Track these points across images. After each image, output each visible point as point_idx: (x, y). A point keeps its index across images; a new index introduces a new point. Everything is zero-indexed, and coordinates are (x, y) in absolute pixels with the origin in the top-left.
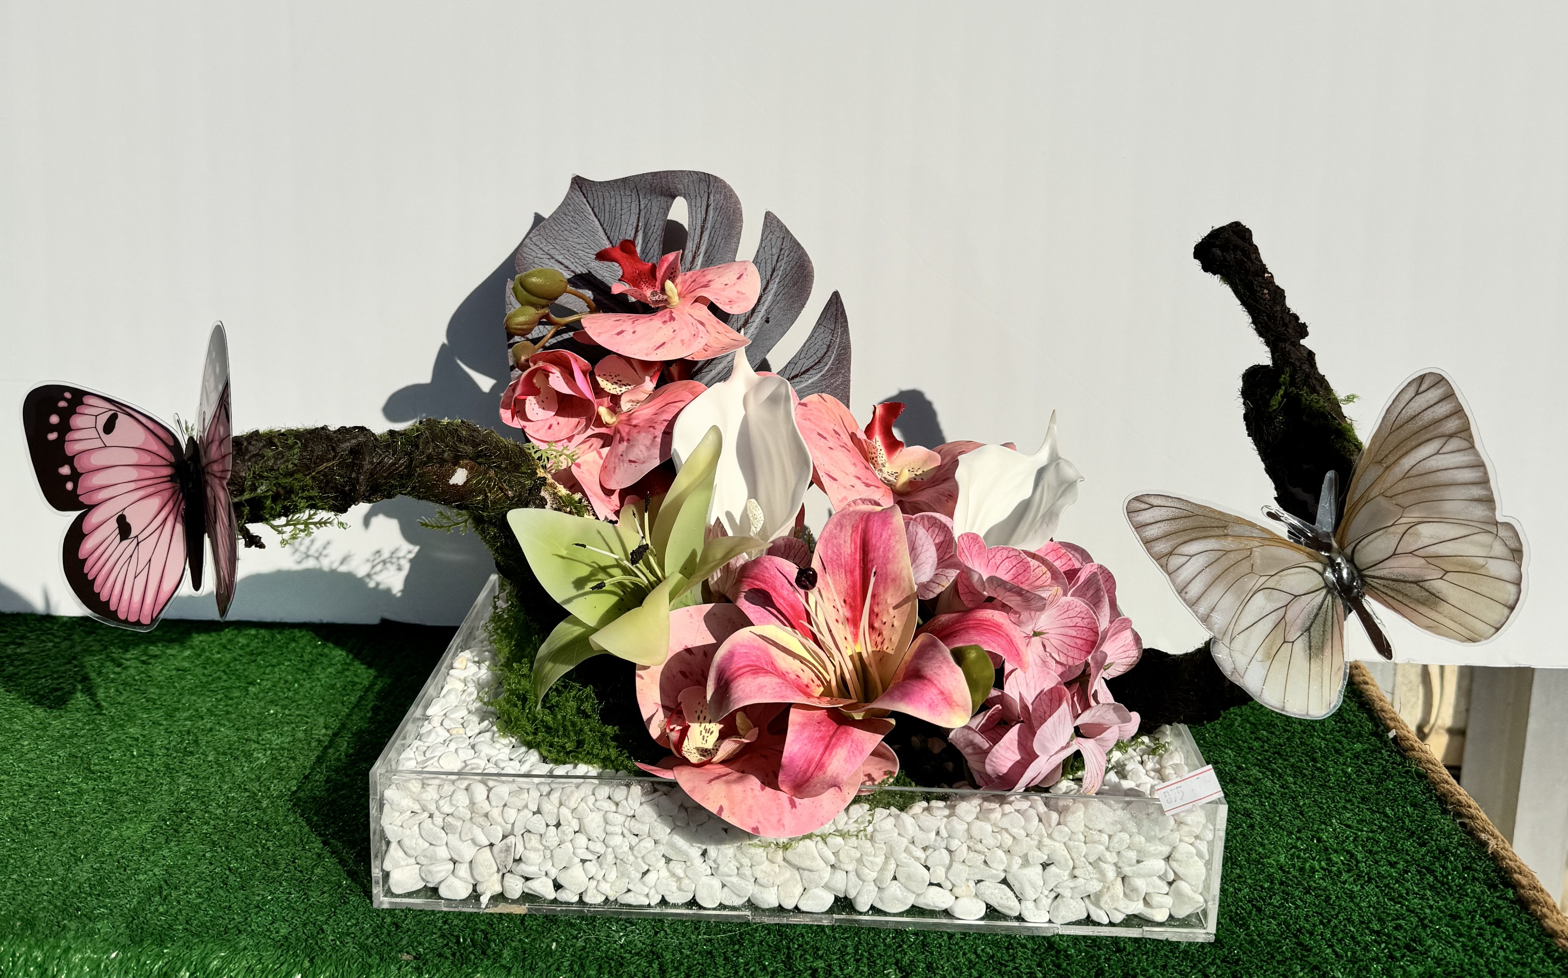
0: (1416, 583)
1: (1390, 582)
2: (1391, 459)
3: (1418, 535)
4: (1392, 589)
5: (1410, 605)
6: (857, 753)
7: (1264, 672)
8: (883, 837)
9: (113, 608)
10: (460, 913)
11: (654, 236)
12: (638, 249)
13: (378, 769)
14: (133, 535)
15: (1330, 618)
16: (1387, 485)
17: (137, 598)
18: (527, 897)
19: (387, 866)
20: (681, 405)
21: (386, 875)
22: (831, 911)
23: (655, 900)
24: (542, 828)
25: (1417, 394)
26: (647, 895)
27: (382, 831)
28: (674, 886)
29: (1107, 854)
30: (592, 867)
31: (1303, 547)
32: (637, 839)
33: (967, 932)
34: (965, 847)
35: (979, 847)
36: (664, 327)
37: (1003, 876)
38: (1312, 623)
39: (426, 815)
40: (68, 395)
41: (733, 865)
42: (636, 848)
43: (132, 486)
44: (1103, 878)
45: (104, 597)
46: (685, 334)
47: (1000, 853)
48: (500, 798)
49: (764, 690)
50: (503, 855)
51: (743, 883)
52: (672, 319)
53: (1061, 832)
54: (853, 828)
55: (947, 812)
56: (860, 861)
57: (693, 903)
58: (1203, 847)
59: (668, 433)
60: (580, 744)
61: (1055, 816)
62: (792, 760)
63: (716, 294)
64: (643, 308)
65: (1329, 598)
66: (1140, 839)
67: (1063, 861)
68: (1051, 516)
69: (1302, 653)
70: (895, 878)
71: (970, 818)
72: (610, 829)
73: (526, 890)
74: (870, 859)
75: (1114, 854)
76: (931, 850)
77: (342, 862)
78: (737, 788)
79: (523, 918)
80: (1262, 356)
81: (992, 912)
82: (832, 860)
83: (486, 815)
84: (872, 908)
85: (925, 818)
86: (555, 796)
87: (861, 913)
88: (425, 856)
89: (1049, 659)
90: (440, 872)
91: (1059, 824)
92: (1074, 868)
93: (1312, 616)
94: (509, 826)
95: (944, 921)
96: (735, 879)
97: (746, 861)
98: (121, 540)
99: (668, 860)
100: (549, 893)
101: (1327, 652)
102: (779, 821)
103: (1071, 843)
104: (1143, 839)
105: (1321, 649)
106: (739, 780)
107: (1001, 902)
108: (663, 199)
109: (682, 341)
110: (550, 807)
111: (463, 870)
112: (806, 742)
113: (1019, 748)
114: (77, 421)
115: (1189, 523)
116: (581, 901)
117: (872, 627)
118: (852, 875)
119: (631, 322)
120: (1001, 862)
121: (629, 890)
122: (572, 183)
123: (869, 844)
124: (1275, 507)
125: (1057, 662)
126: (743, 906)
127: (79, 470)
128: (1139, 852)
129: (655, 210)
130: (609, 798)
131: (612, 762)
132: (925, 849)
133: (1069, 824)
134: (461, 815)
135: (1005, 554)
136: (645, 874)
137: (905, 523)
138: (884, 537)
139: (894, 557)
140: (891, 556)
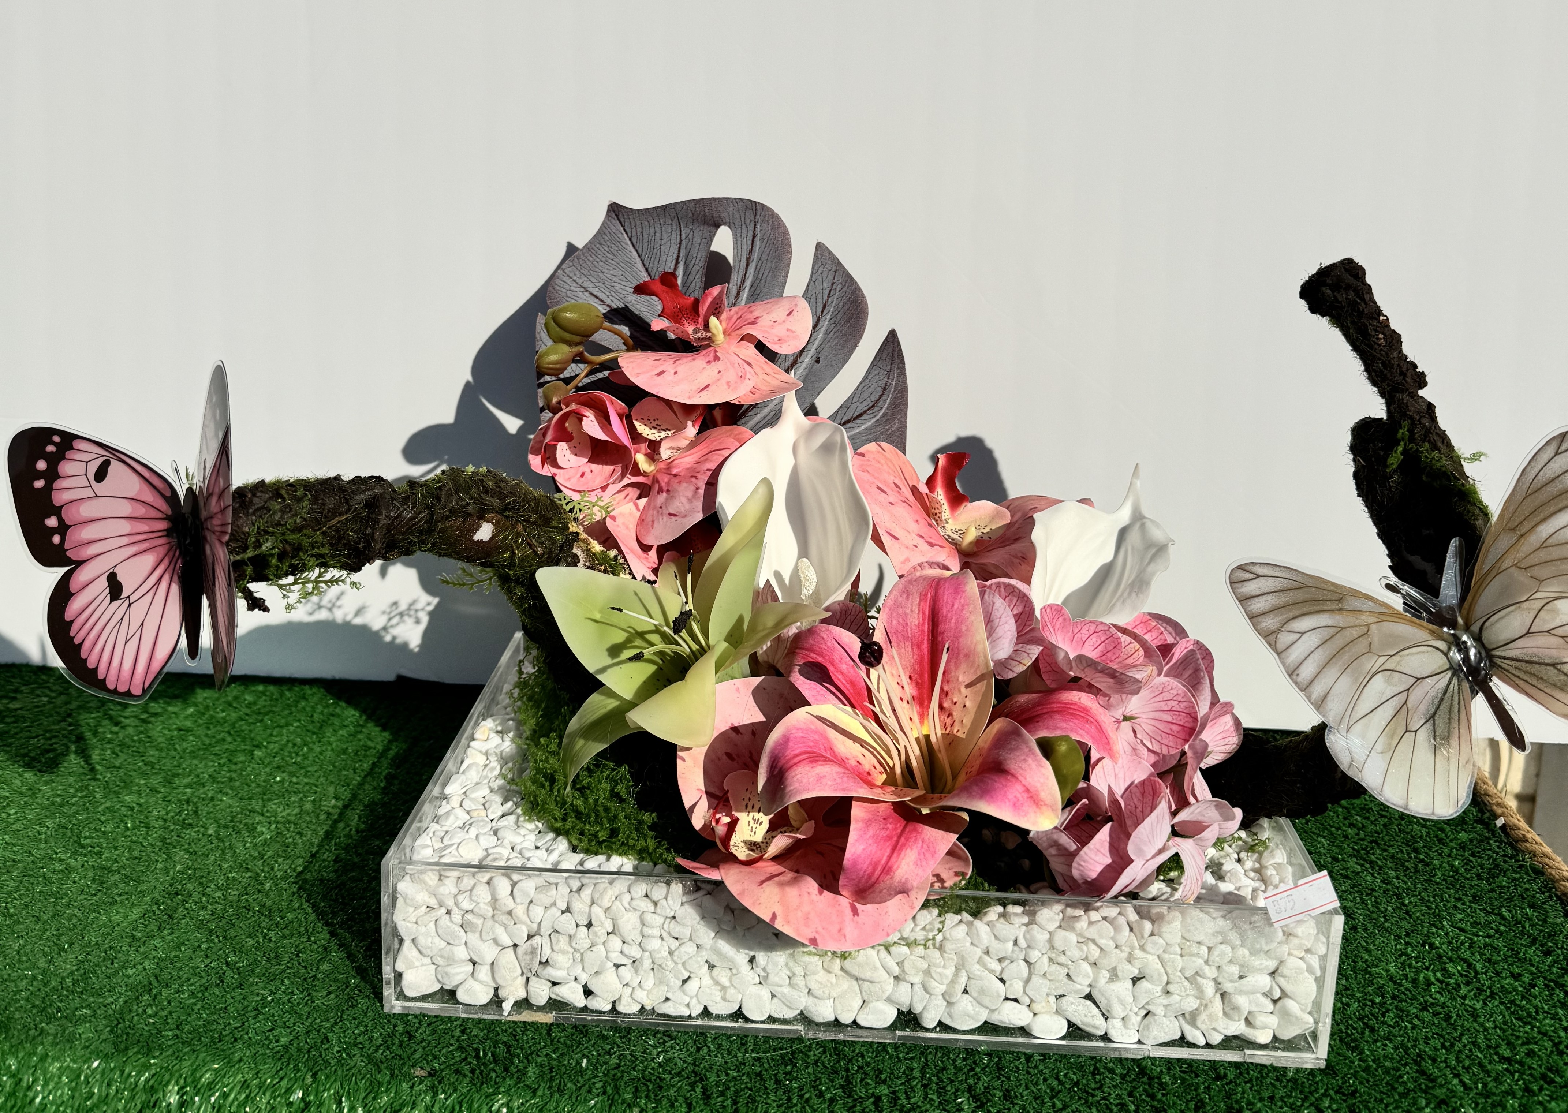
0: (1553, 665)
1: (1523, 664)
2: (1527, 526)
3: (1556, 612)
4: (1525, 672)
5: (1546, 690)
6: (928, 855)
7: (1385, 766)
8: (954, 946)
9: (101, 676)
10: (480, 1021)
11: (696, 268)
12: (679, 282)
13: (391, 860)
14: (124, 595)
15: (1456, 703)
16: (1521, 555)
17: (127, 665)
18: (555, 1004)
19: (400, 967)
20: (726, 453)
21: (399, 976)
22: (893, 1027)
23: (697, 1010)
24: (572, 929)
25: (1557, 454)
26: (688, 1005)
27: (395, 928)
28: (717, 995)
29: (1206, 969)
30: (626, 973)
31: (1425, 623)
32: (677, 943)
33: (1046, 1053)
34: (1045, 959)
35: (1062, 959)
36: (708, 367)
37: (1087, 990)
38: (1438, 708)
39: (443, 911)
40: (57, 439)
41: (785, 973)
42: (676, 953)
43: (125, 540)
44: (1200, 993)
45: (91, 664)
46: (731, 375)
47: (1085, 966)
48: (526, 894)
49: (824, 781)
50: (528, 957)
51: (795, 994)
52: (717, 358)
53: (1155, 944)
54: (920, 936)
55: (1026, 919)
56: (927, 972)
57: (738, 1015)
58: (1315, 962)
59: (712, 484)
60: (614, 833)
61: (1148, 926)
62: (855, 863)
63: (765, 332)
64: (683, 346)
65: (1455, 681)
66: (1242, 953)
67: (1155, 976)
68: (1140, 584)
69: (1426, 744)
70: (965, 991)
71: (1053, 926)
72: (647, 931)
73: (553, 997)
74: (939, 970)
75: (1214, 969)
76: (1007, 962)
77: (350, 956)
78: (792, 892)
79: (550, 1027)
80: (1377, 409)
81: (1075, 1031)
82: (896, 970)
83: (510, 913)
84: (940, 1024)
85: (1002, 927)
86: (586, 893)
87: (927, 1030)
88: (441, 956)
89: (1140, 747)
90: (458, 974)
91: (1152, 934)
92: (1168, 983)
93: (1436, 702)
94: (535, 926)
95: (1021, 1040)
96: (786, 990)
97: (799, 970)
98: (112, 600)
99: (711, 967)
100: (580, 1001)
101: (1454, 742)
102: (840, 931)
103: (1166, 956)
104: (1247, 952)
105: (1447, 738)
106: (794, 881)
107: (1086, 1020)
108: (706, 228)
109: (728, 383)
110: (580, 905)
111: (483, 972)
112: (870, 841)
113: (1110, 851)
114: (66, 468)
115: (1300, 595)
116: (614, 1009)
117: (941, 707)
118: (918, 988)
119: (672, 361)
120: (1087, 976)
121: (667, 999)
122: (609, 211)
123: (937, 953)
124: (1393, 580)
125: (1149, 750)
126: (795, 1019)
127: (68, 523)
128: (1242, 966)
129: (697, 240)
130: (647, 896)
131: (650, 854)
132: (1000, 960)
133: (1164, 935)
134: (482, 913)
135: (1093, 628)
136: (685, 982)
137: (980, 592)
138: (956, 606)
139: (968, 630)
140: (964, 628)
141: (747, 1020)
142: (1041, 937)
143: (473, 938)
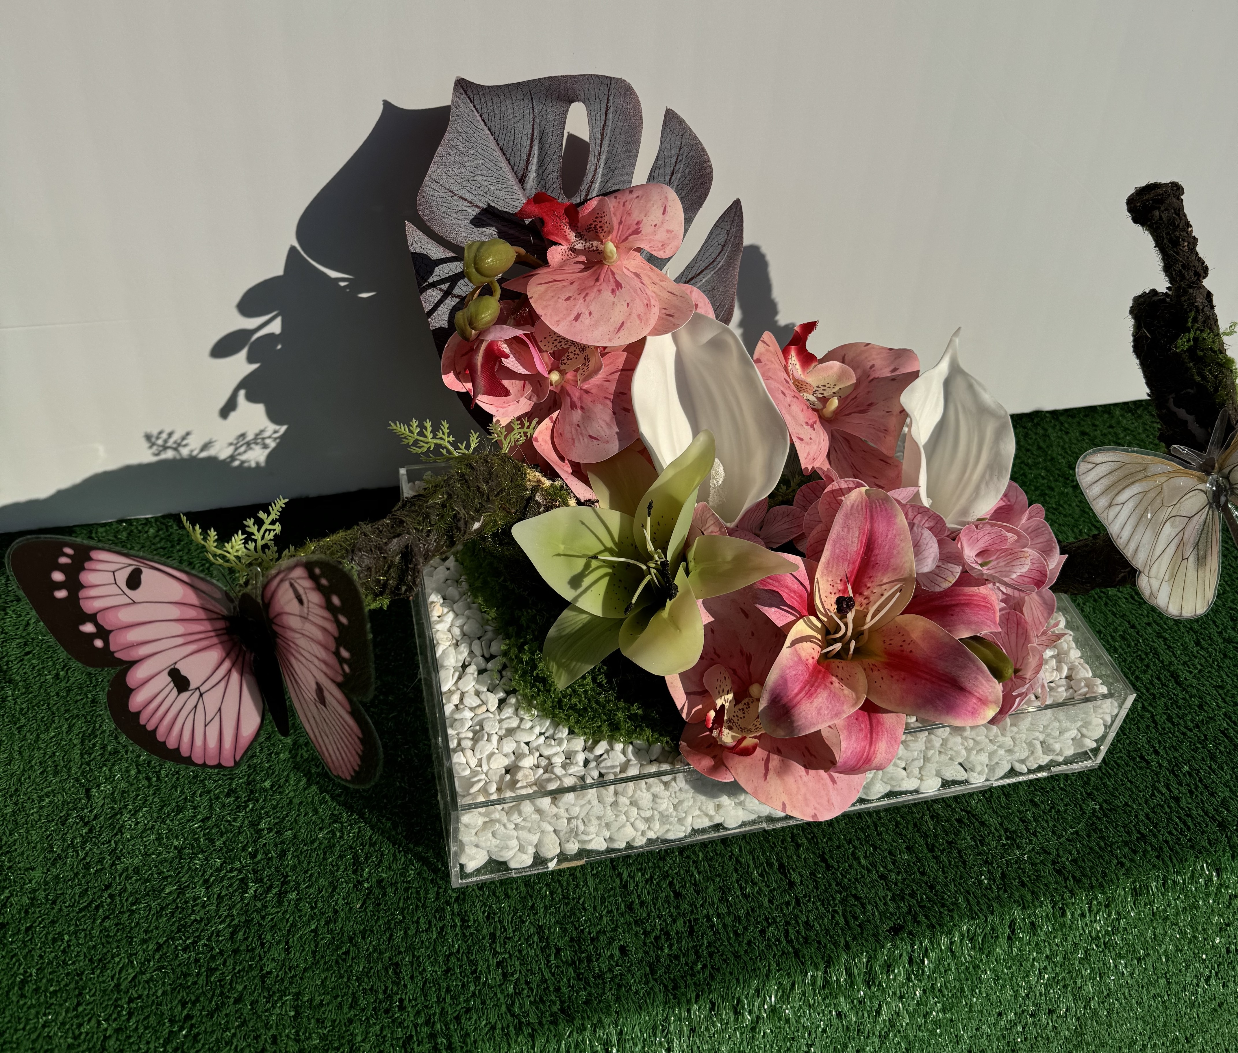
7: (1169, 590)
9: (185, 754)
10: (530, 876)
14: (193, 686)
18: (583, 852)
19: (463, 860)
23: (688, 832)
26: (683, 831)
28: (706, 821)
30: (640, 824)
31: (1194, 472)
44: (1031, 749)
45: (173, 746)
57: (718, 826)
58: (1110, 719)
59: (628, 410)
65: (1210, 512)
66: (1065, 723)
69: (1193, 566)
73: (582, 848)
78: (790, 780)
80: (1159, 282)
83: (555, 815)
90: (509, 853)
95: (913, 797)
98: (180, 691)
100: (604, 846)
102: (828, 801)
106: (784, 767)
107: (955, 775)
108: (558, 106)
111: (529, 848)
114: (87, 577)
115: (1121, 473)
116: (629, 846)
121: (668, 832)
126: (762, 820)
127: (107, 627)
128: (1062, 730)
138: (889, 537)
139: (899, 553)
140: (895, 552)
141: (726, 829)
142: (937, 743)
143: (523, 834)
